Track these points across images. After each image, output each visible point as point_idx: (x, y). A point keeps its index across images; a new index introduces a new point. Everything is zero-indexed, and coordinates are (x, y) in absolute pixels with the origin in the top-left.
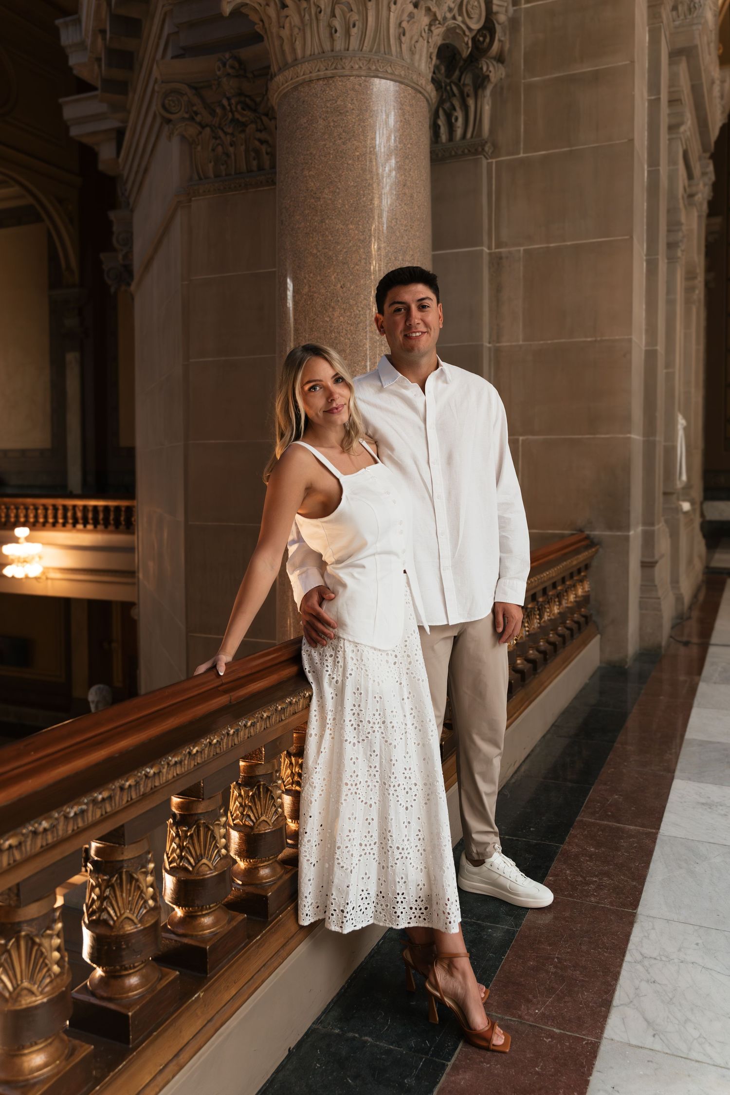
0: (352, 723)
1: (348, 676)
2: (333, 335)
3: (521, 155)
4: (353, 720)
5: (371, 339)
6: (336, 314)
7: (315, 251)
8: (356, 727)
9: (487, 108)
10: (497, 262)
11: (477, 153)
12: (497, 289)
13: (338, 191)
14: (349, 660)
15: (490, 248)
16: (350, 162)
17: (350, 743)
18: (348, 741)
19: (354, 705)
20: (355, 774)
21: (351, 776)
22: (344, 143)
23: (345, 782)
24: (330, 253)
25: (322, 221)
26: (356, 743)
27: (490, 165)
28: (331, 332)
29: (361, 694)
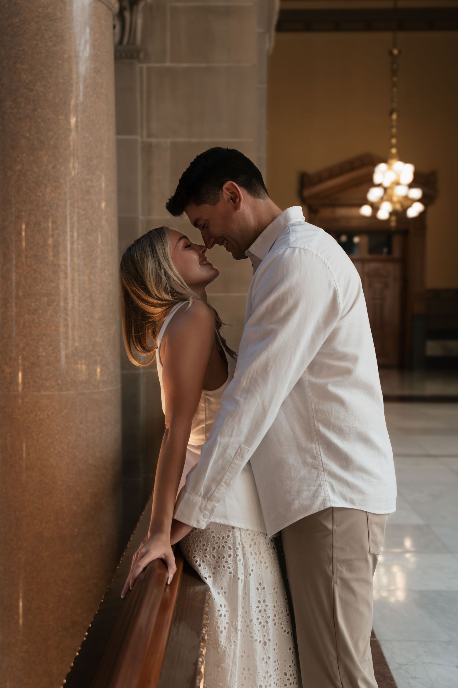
0: (259, 620)
1: (251, 572)
2: (45, 209)
3: (168, 64)
4: (260, 617)
5: (78, 213)
6: (48, 190)
7: (28, 135)
8: (265, 624)
9: (140, 22)
10: (148, 149)
11: (132, 57)
12: (149, 172)
13: (49, 85)
14: (248, 554)
15: (142, 137)
16: (60, 62)
17: (260, 642)
18: (258, 640)
19: (259, 602)
20: (269, 675)
21: (265, 677)
22: (54, 45)
23: (259, 684)
24: (43, 138)
25: (35, 110)
26: (267, 641)
27: (141, 69)
28: (43, 205)
29: (264, 588)
